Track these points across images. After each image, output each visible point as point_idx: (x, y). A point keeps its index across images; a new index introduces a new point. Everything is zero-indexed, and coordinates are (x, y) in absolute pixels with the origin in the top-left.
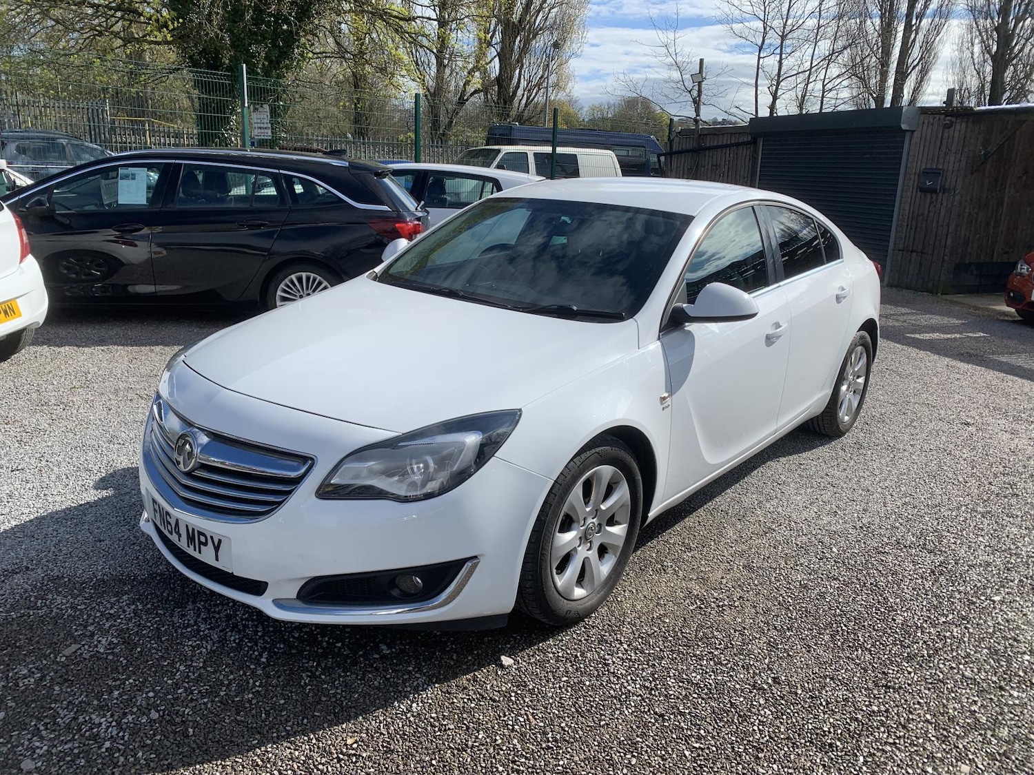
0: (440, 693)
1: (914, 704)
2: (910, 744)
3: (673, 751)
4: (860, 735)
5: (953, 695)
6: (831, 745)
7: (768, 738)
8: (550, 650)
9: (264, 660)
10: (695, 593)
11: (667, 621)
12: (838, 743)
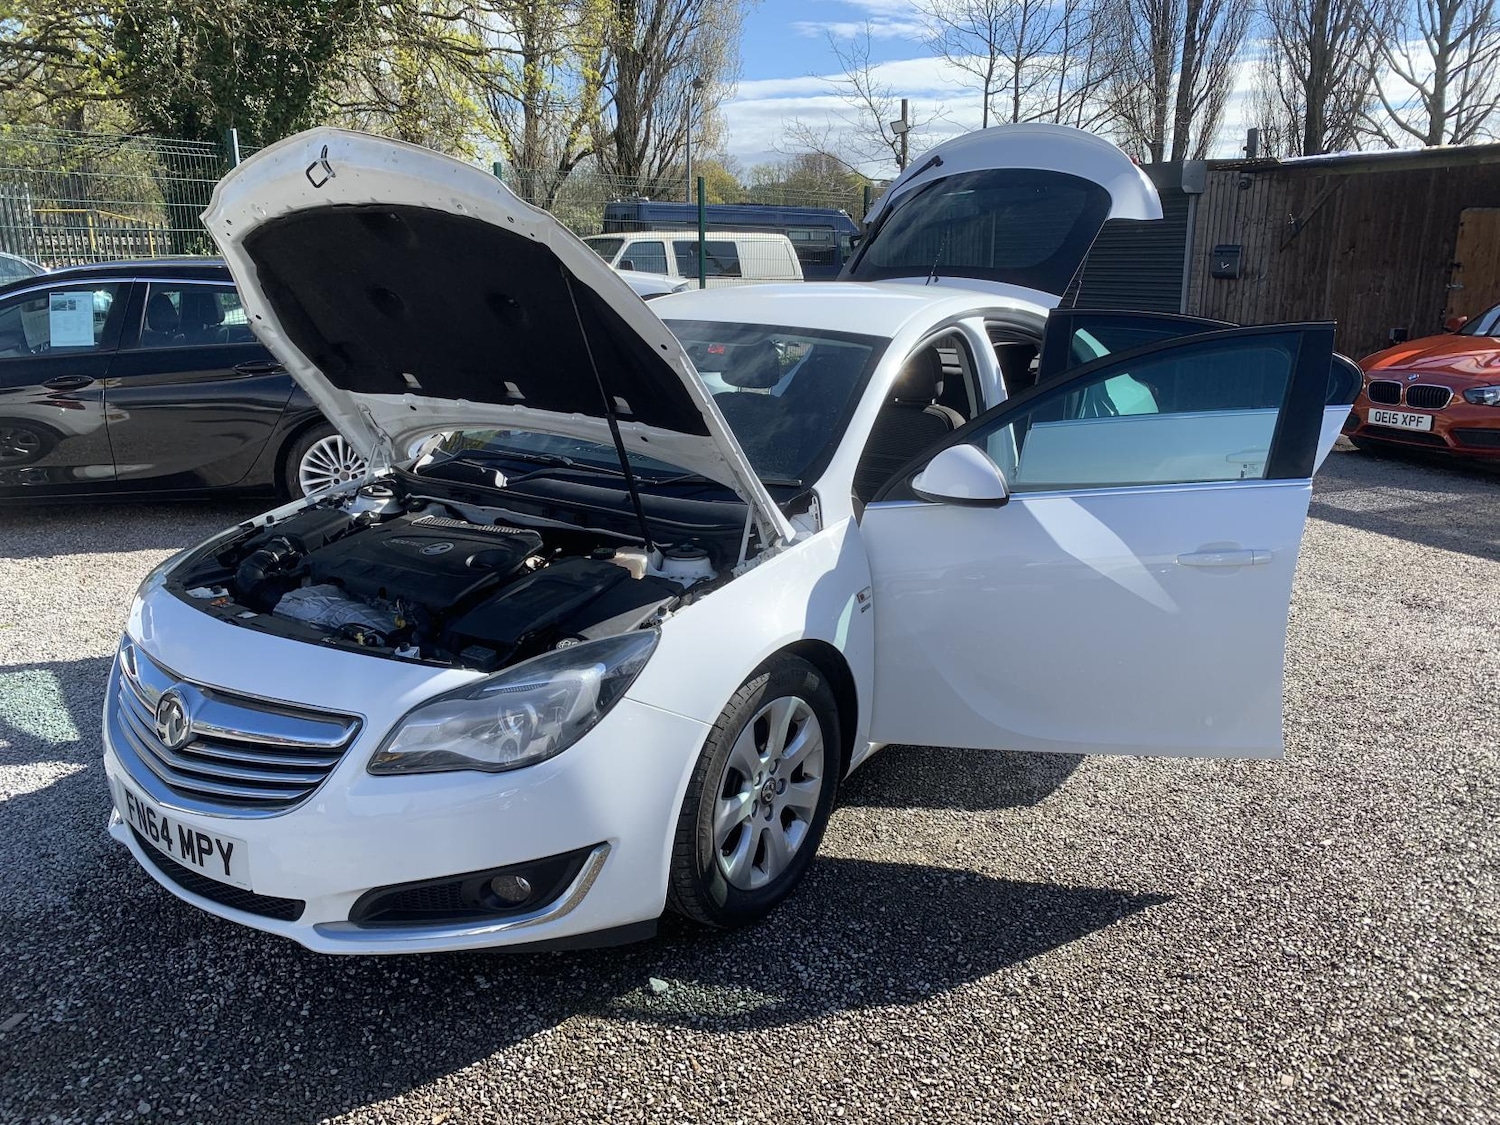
0: (564, 1038)
1: (1219, 997)
2: (1215, 1053)
3: (895, 1092)
4: (1148, 1047)
5: (1270, 980)
6: (1109, 1064)
7: (1024, 1061)
8: (719, 965)
9: (304, 1013)
12: (1119, 1061)
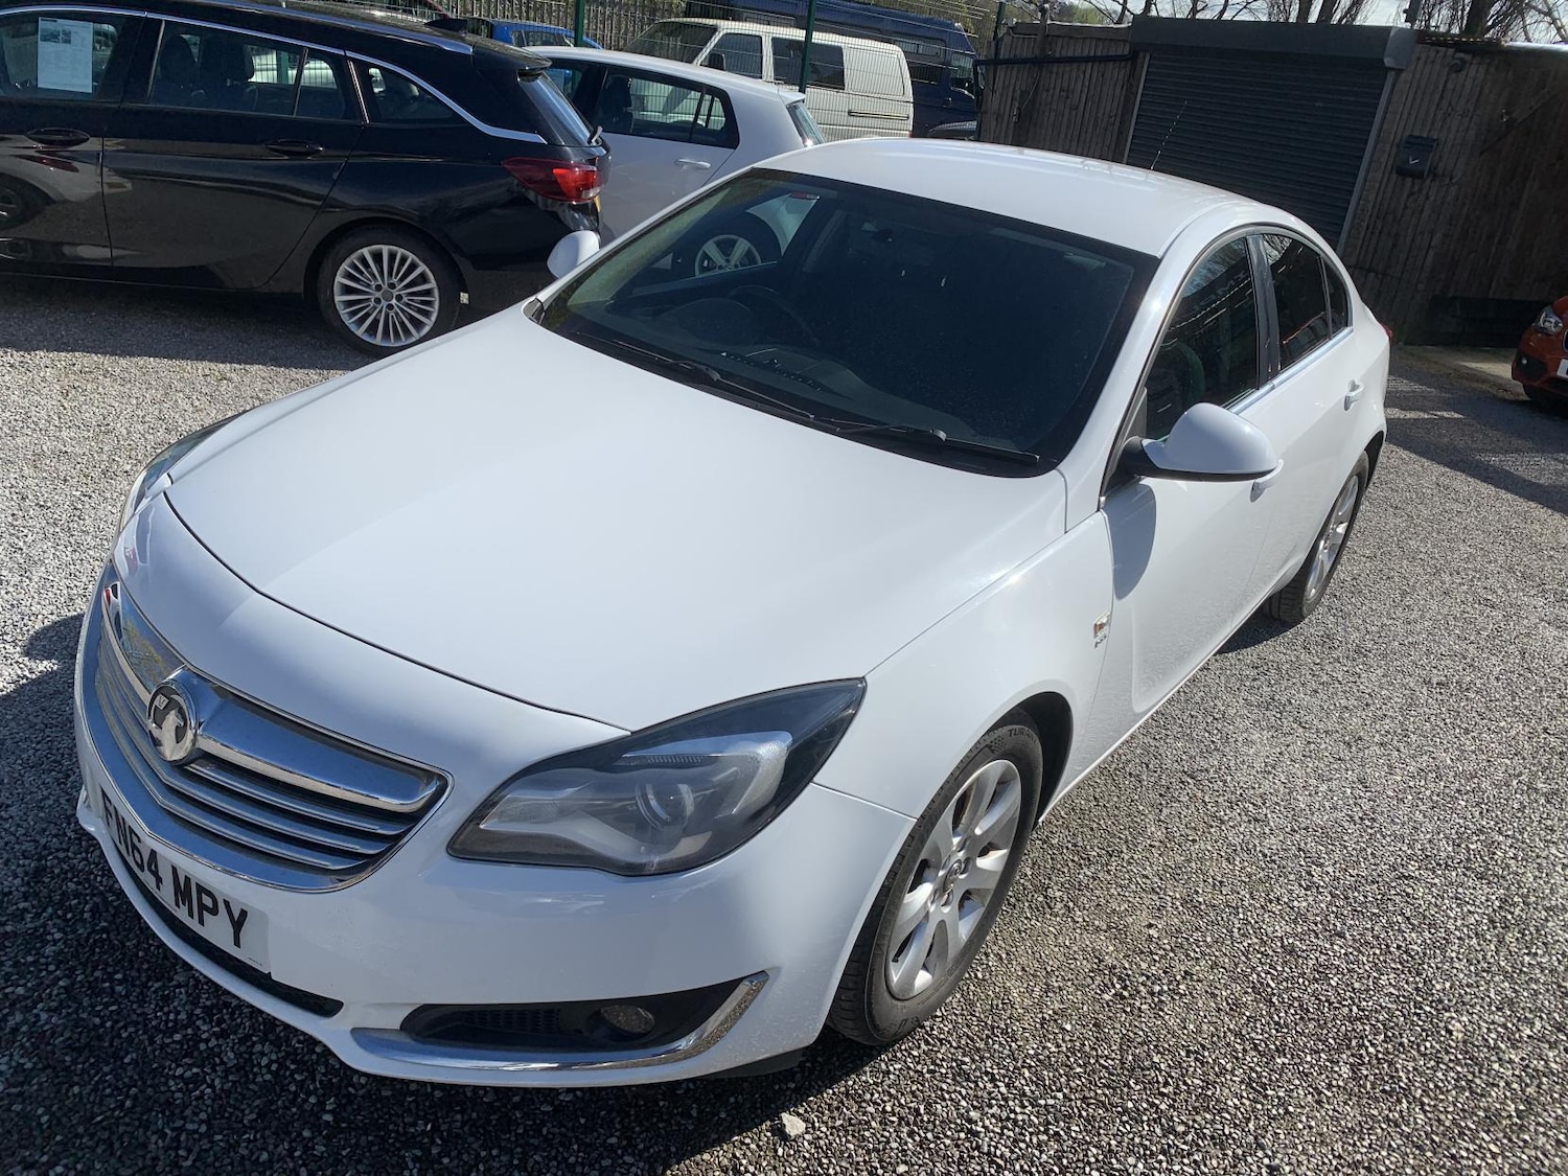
10: (1109, 961)
11: (1068, 1027)
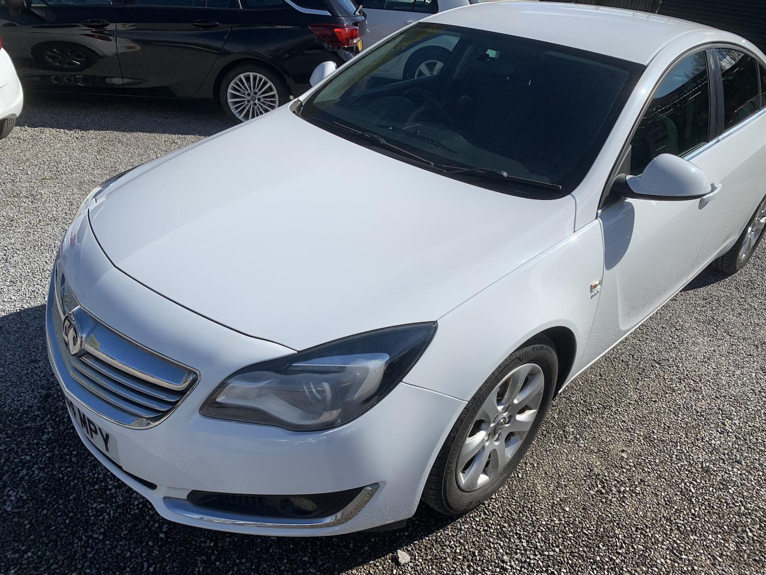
8: (448, 543)
